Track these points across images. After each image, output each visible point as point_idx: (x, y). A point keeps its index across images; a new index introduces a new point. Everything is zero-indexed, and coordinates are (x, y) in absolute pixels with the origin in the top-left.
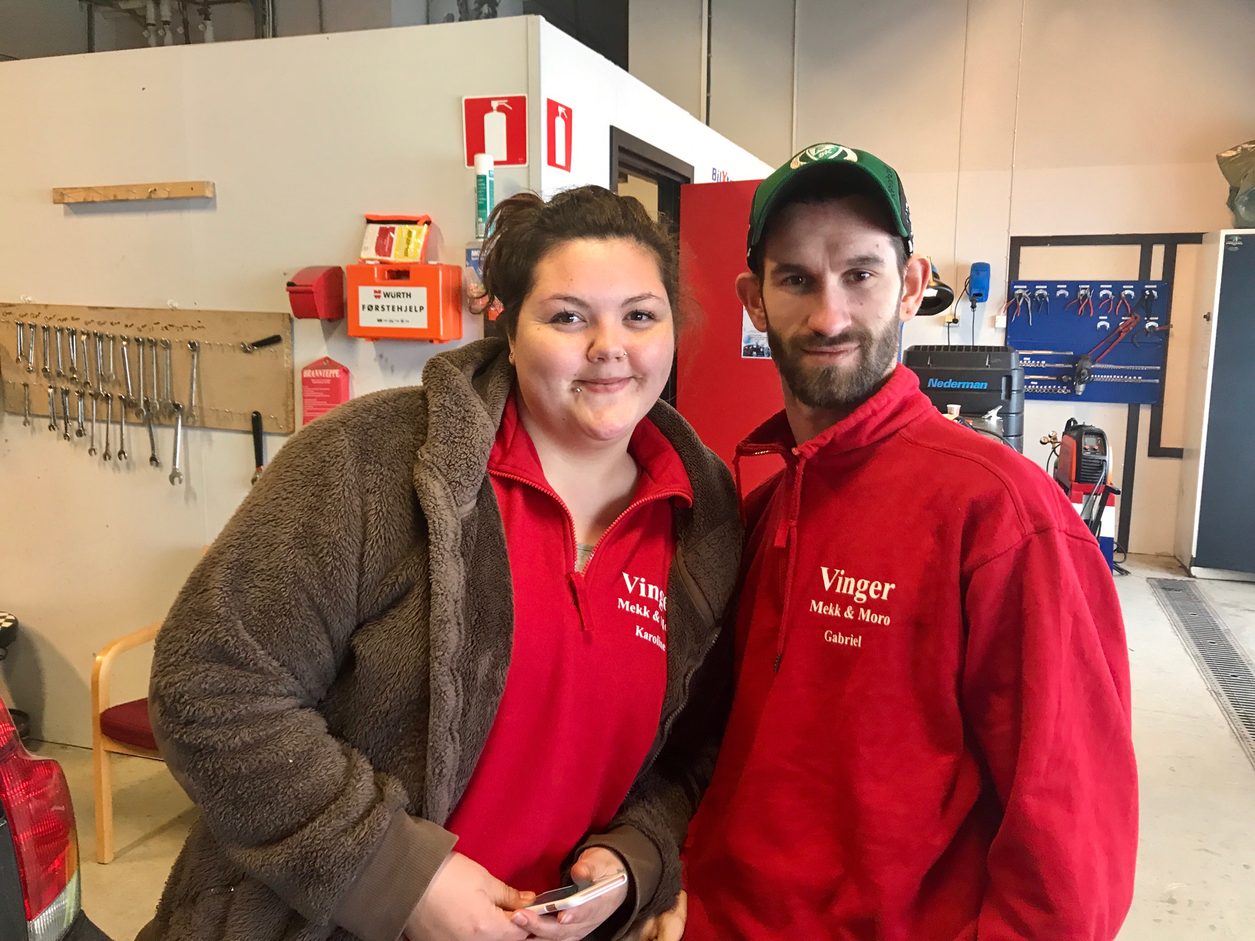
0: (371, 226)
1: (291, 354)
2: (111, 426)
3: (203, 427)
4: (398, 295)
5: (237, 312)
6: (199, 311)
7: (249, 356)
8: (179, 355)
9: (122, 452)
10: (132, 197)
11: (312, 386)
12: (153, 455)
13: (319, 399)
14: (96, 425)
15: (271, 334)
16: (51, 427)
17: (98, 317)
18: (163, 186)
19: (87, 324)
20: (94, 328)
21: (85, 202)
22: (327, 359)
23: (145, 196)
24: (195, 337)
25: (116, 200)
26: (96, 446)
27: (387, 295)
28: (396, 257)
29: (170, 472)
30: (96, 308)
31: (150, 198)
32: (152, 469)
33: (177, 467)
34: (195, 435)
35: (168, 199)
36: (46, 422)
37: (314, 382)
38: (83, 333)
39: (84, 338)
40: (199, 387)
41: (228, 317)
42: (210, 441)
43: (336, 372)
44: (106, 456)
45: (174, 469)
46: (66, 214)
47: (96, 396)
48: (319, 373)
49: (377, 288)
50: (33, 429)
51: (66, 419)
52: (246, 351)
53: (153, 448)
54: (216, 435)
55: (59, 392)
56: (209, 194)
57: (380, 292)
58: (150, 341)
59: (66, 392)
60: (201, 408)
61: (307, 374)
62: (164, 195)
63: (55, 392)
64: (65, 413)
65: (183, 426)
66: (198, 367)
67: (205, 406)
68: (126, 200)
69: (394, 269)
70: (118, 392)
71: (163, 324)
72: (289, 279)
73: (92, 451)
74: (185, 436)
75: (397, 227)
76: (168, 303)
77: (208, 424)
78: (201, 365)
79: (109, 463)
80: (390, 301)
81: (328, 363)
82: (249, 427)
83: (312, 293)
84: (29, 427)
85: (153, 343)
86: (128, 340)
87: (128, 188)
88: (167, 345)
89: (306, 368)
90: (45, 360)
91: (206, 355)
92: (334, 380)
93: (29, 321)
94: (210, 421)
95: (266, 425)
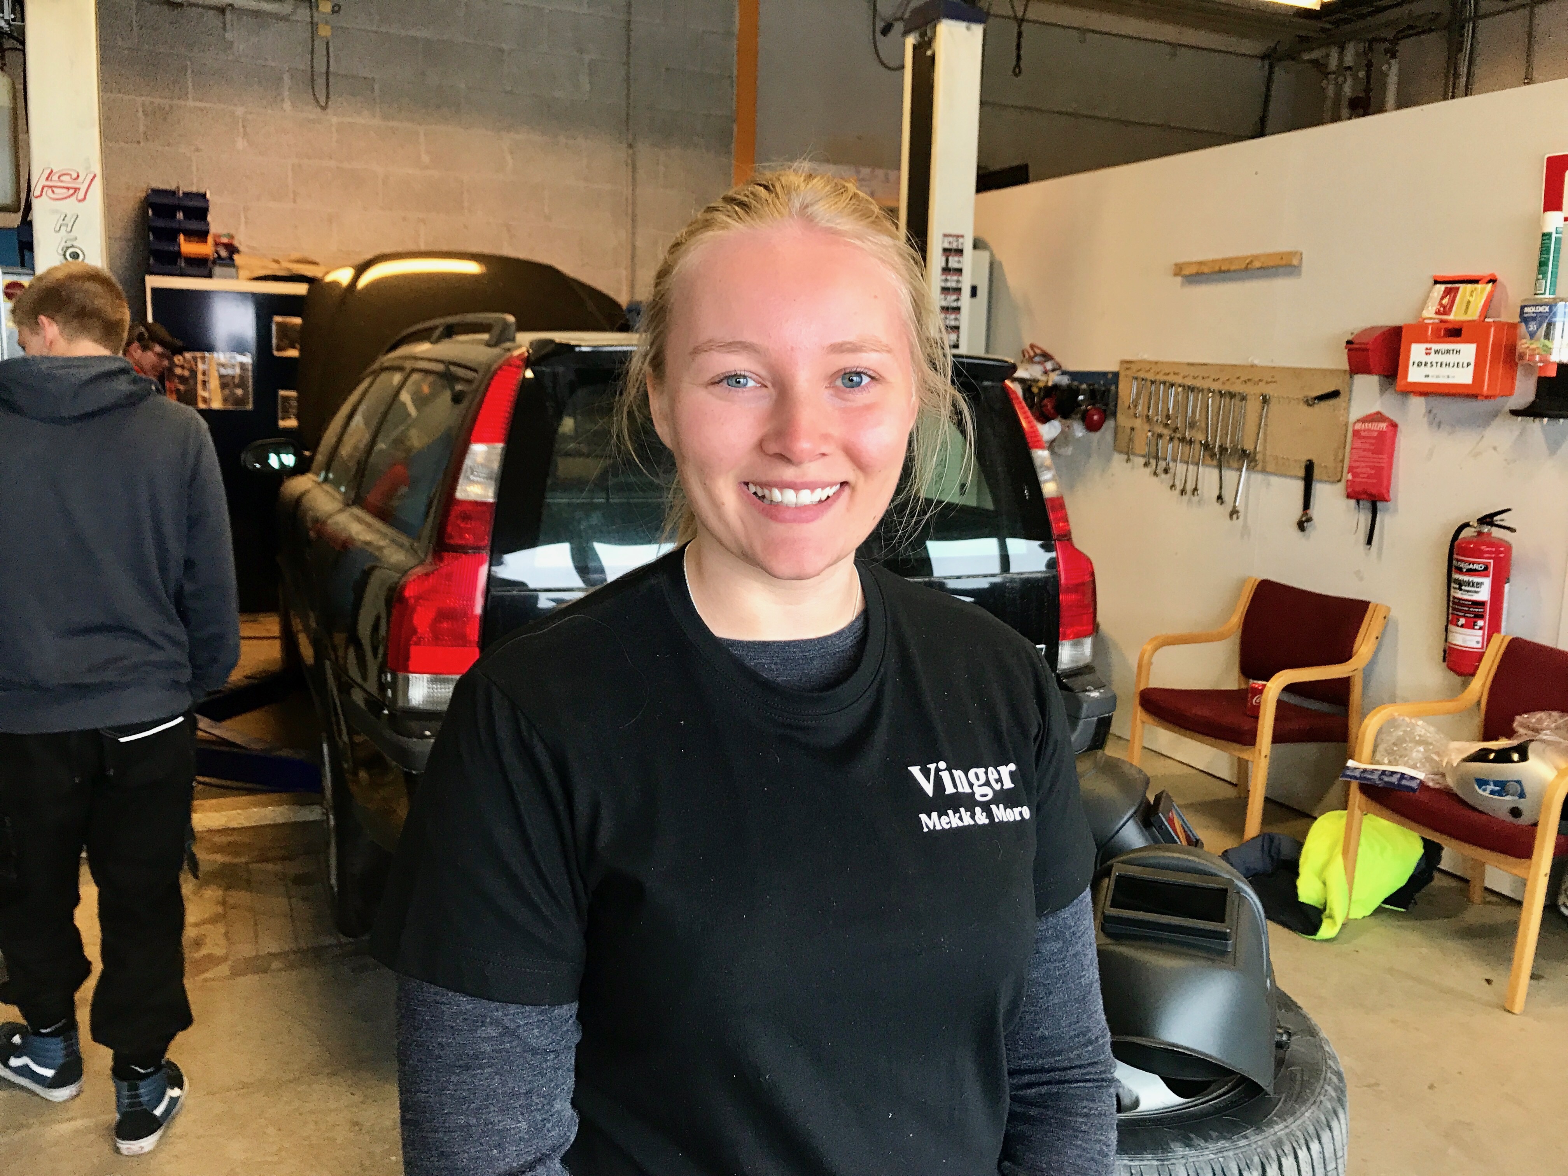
0: (1438, 286)
1: (1347, 409)
2: (1191, 467)
3: (1264, 471)
4: (1448, 352)
5: (1305, 369)
6: (1274, 368)
7: (1310, 409)
8: (1253, 406)
9: (1196, 489)
10: (1233, 268)
11: (1361, 437)
12: (1220, 493)
13: (1364, 450)
14: (1179, 465)
15: (1332, 389)
16: (1146, 465)
17: (1193, 371)
18: (1256, 257)
19: (1184, 377)
20: (1189, 382)
21: (1197, 274)
22: (1378, 413)
23: (1243, 266)
24: (1269, 390)
25: (1221, 271)
26: (1177, 483)
27: (1437, 352)
28: (1456, 316)
29: (1230, 509)
30: (1192, 364)
31: (1246, 268)
32: (1217, 506)
33: (1237, 504)
34: (1257, 478)
35: (1262, 268)
36: (1142, 461)
37: (1363, 434)
38: (1180, 386)
39: (1180, 389)
40: (1265, 434)
41: (1297, 373)
42: (1269, 484)
43: (1383, 426)
44: (1183, 492)
45: (1234, 507)
46: (1183, 284)
47: (1183, 440)
48: (1368, 425)
49: (1429, 346)
50: (1133, 468)
51: (1157, 458)
52: (1309, 405)
53: (1221, 488)
54: (1274, 480)
55: (1156, 436)
56: (1295, 262)
57: (1431, 349)
58: (1230, 393)
59: (1160, 436)
60: (1264, 455)
61: (1358, 426)
62: (1257, 264)
63: (1153, 435)
64: (1157, 453)
65: (1247, 469)
66: (1267, 416)
67: (1268, 453)
68: (1228, 271)
69: (1450, 326)
70: (1200, 437)
71: (1242, 379)
72: (1350, 338)
73: (1173, 486)
74: (1248, 479)
75: (1462, 287)
76: (1250, 360)
77: (1268, 470)
78: (1269, 415)
79: (1185, 498)
80: (1440, 358)
81: (1377, 417)
82: (1302, 473)
83: (1367, 350)
84: (1130, 465)
85: (1232, 395)
86: (1213, 392)
87: (1230, 260)
88: (1243, 398)
89: (1358, 421)
90: (1149, 408)
91: (1274, 406)
92: (1381, 433)
93: (1142, 375)
94: (1270, 467)
95: (1317, 472)
